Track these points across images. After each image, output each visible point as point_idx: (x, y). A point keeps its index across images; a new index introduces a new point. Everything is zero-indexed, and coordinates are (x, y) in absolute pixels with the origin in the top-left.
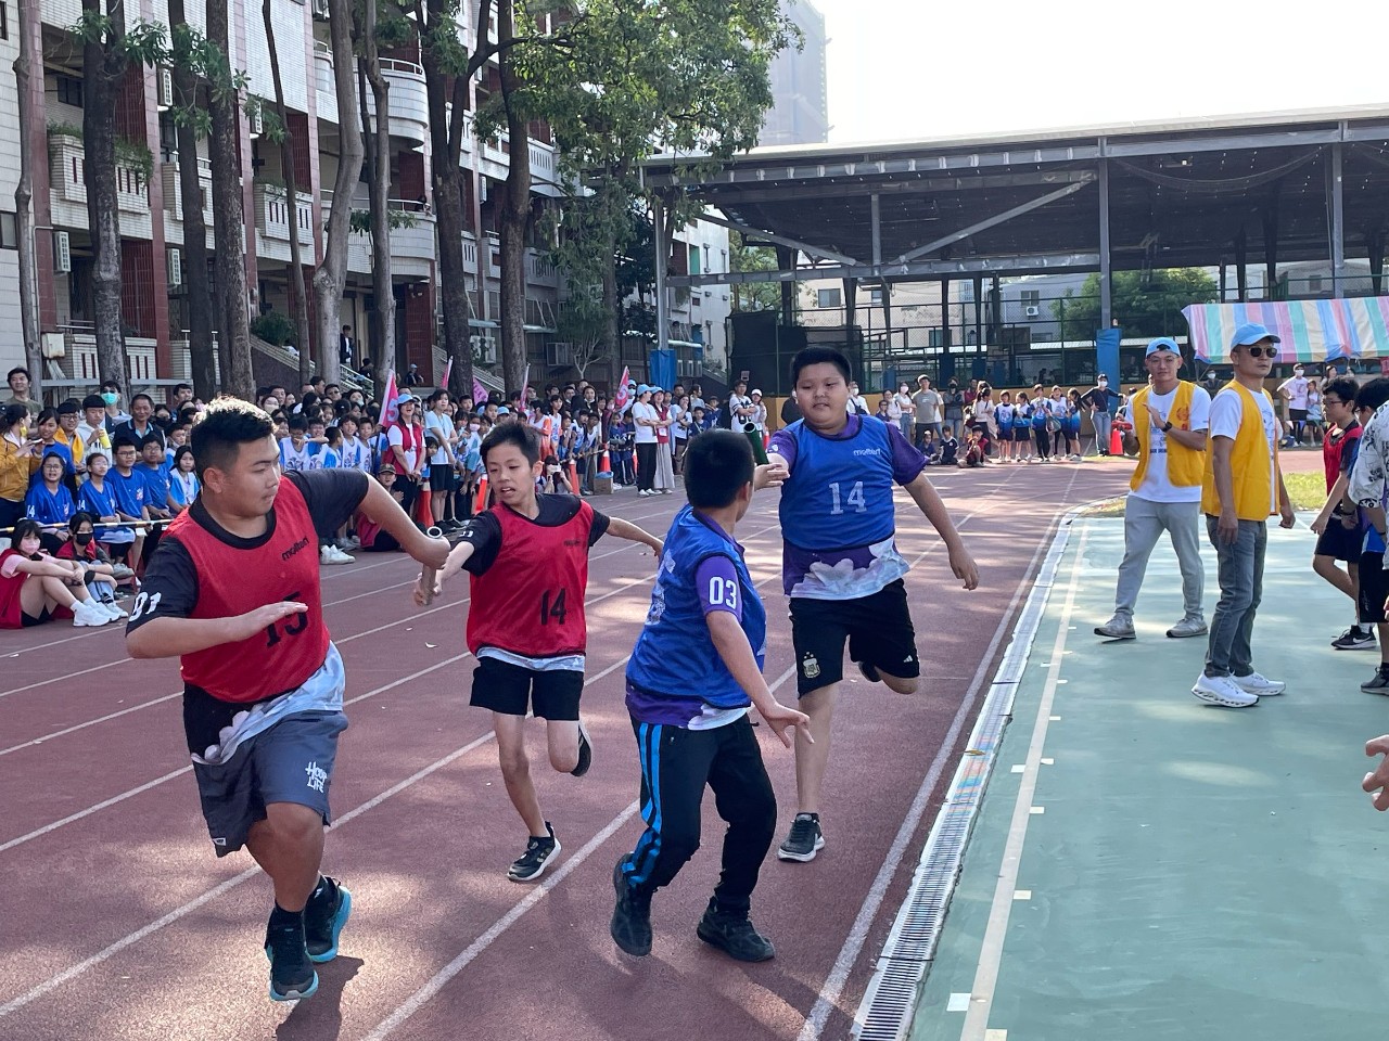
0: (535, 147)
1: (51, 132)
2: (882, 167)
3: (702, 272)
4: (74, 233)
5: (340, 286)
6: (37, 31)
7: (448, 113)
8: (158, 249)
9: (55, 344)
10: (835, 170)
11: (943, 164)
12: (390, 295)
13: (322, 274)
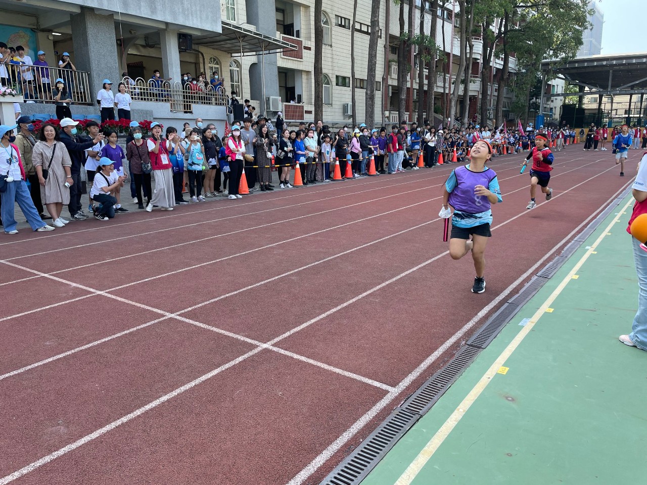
0: (511, 59)
1: (390, 61)
2: (614, 62)
3: (555, 93)
4: (393, 86)
5: (456, 99)
6: (388, 36)
7: (488, 51)
8: (411, 90)
9: (387, 113)
10: (600, 63)
11: (634, 61)
12: (468, 100)
13: (452, 96)
